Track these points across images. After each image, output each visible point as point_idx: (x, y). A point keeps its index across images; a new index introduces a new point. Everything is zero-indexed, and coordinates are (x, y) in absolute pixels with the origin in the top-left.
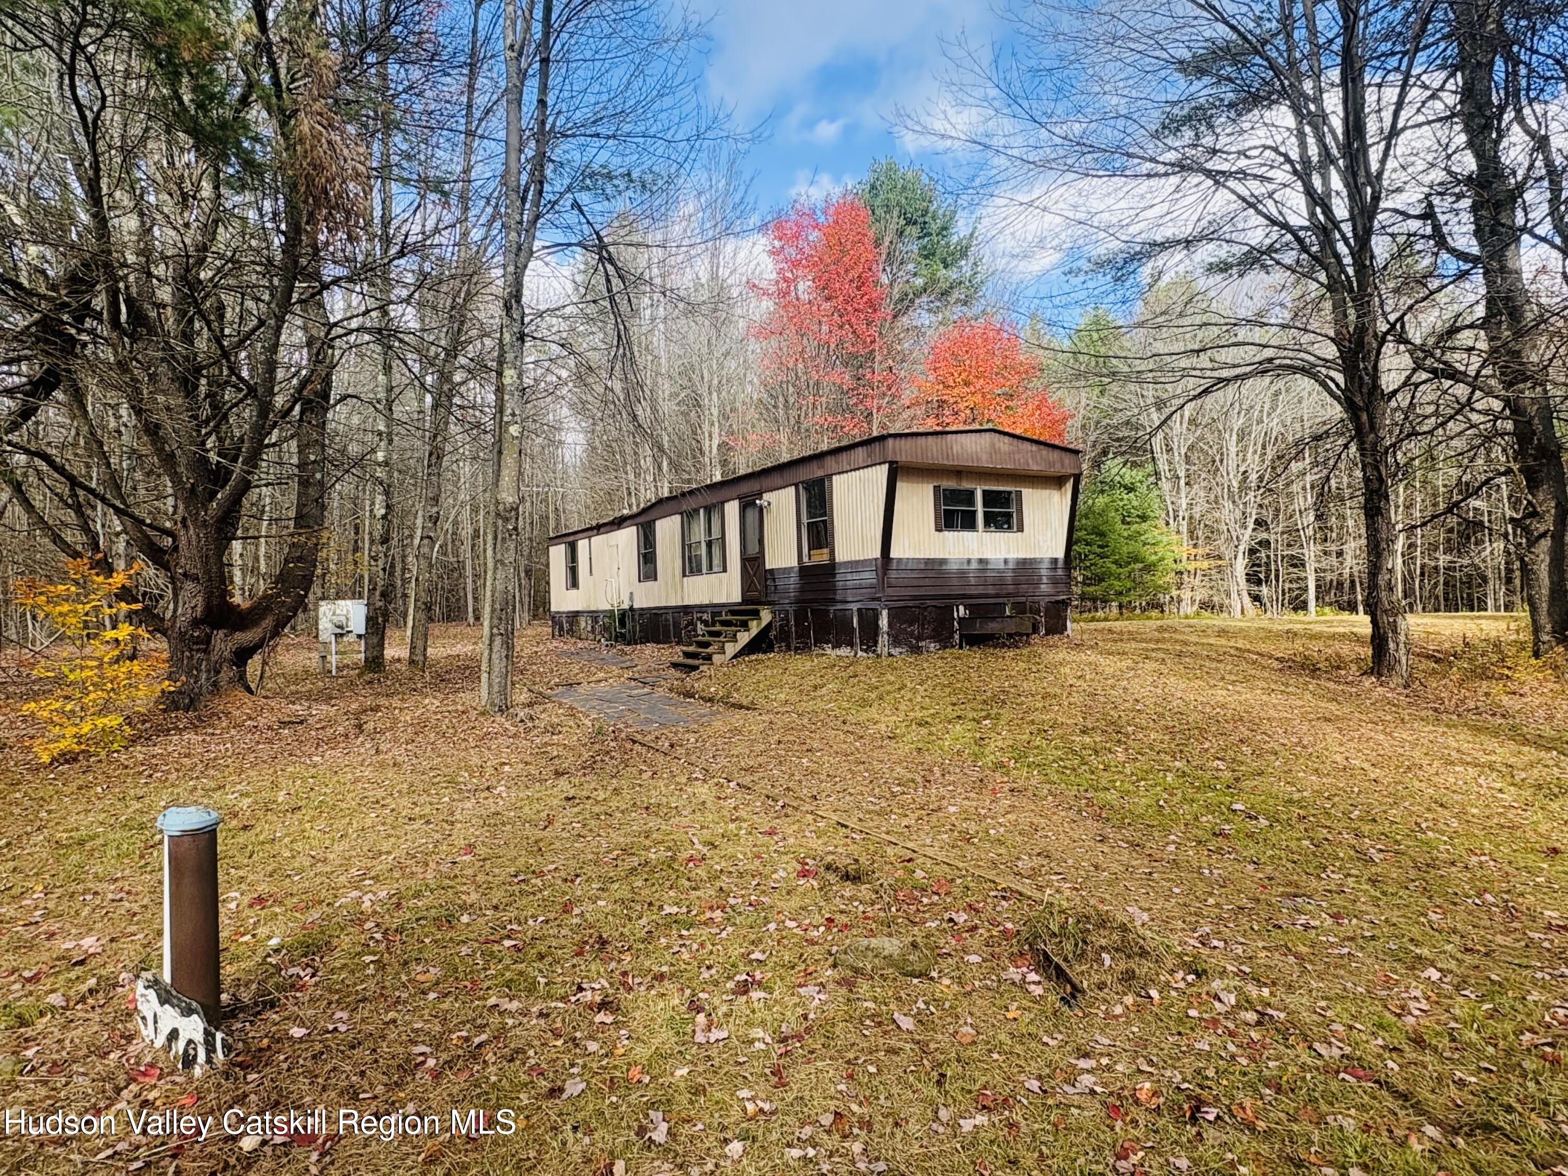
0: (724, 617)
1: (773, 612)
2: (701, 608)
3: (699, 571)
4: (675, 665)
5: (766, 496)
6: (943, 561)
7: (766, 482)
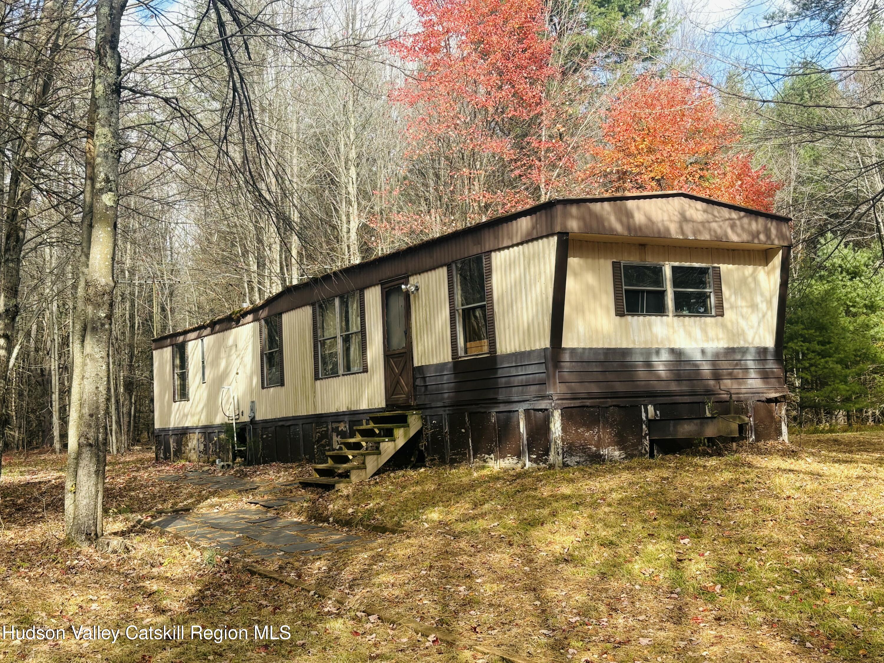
0: (364, 427)
1: (424, 419)
2: (337, 417)
3: (334, 373)
4: (305, 485)
5: (413, 280)
6: (625, 352)
7: (412, 263)
